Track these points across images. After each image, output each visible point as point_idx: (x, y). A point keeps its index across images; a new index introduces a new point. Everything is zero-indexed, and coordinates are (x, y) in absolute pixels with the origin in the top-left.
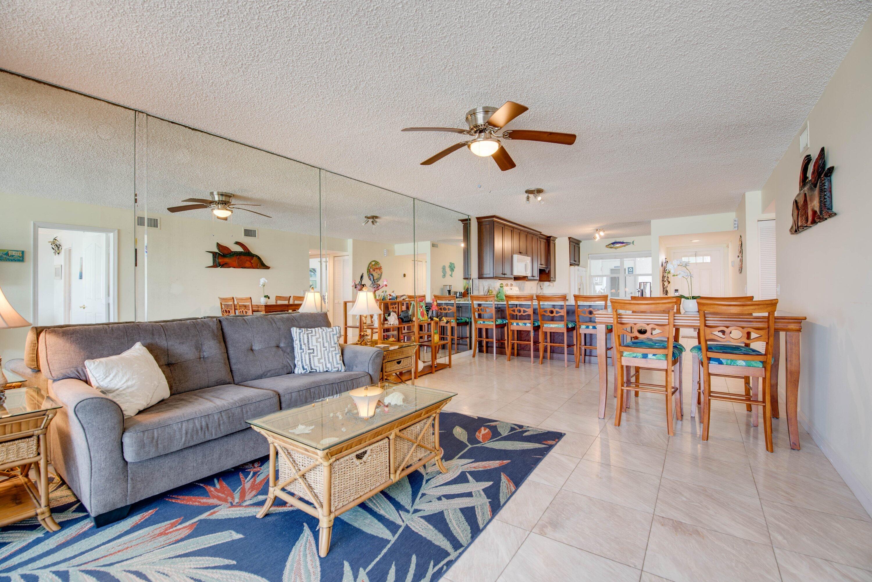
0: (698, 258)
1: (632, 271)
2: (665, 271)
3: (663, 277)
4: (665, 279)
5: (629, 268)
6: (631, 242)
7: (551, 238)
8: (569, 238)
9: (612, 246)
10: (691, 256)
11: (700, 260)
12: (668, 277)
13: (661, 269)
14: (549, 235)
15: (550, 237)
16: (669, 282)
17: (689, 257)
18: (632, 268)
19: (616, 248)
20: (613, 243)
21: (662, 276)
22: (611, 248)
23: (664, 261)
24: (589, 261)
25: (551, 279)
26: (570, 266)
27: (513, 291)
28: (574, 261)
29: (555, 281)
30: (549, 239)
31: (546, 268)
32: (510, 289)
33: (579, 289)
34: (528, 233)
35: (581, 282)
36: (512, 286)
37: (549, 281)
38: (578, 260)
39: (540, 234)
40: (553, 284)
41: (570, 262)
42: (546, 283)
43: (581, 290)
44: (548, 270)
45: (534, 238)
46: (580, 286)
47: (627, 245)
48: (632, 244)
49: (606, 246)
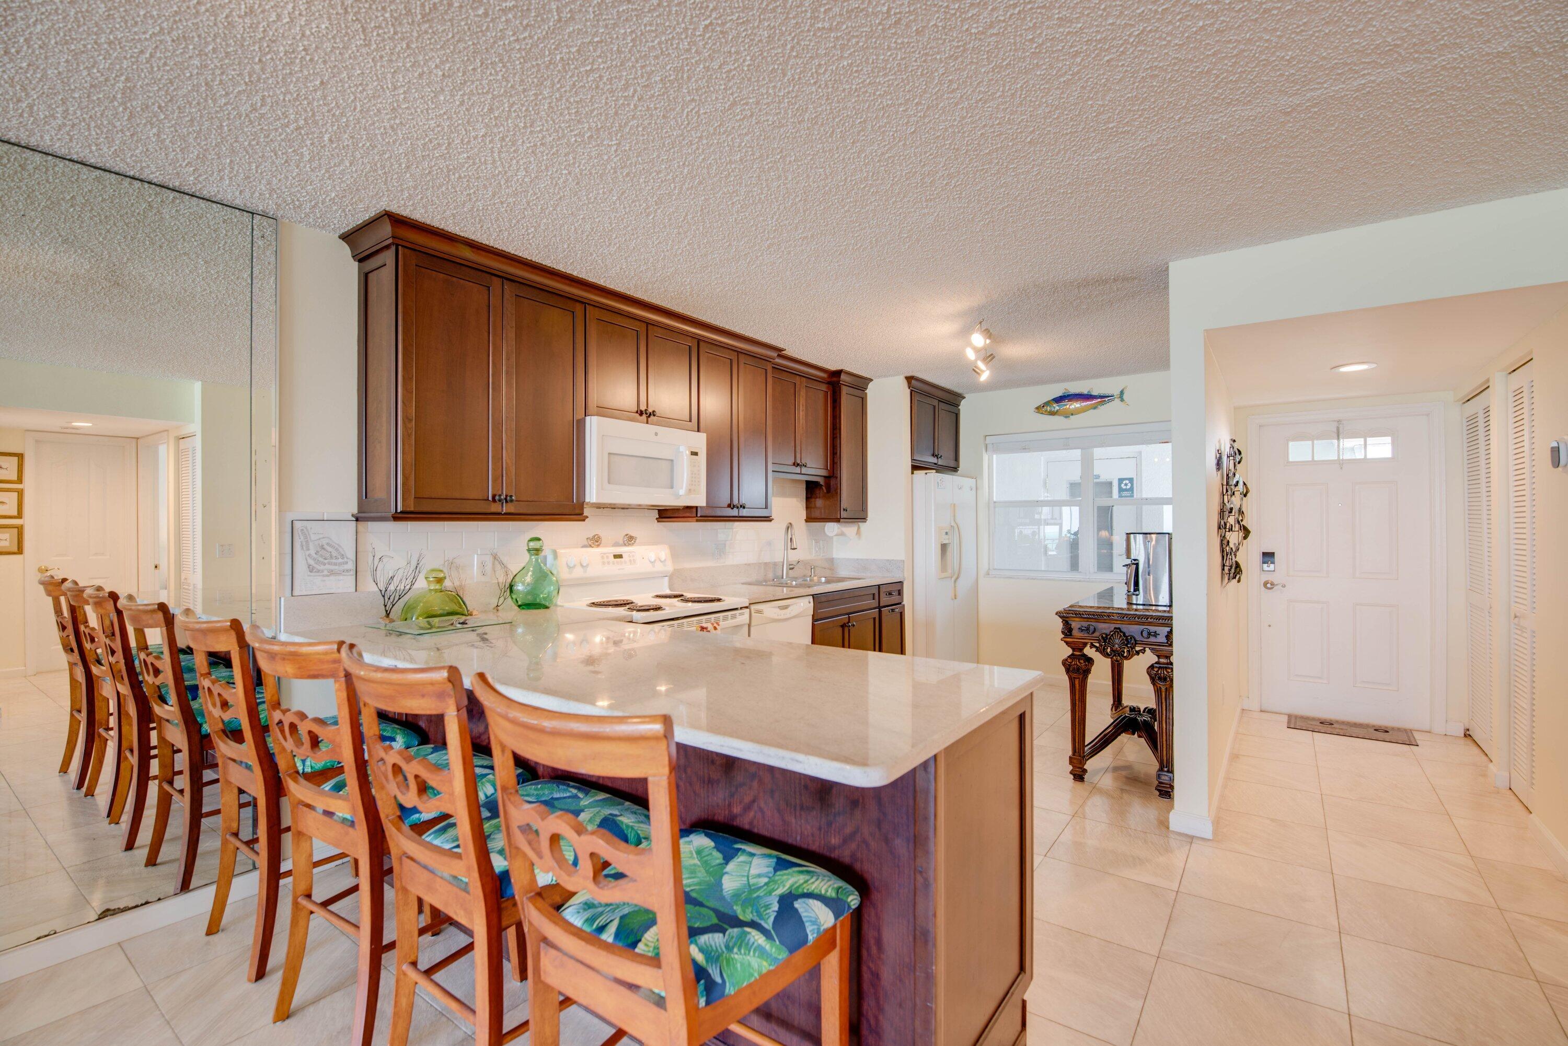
0: (1347, 443)
1: (1132, 489)
2: (1228, 486)
3: (1222, 512)
4: (1231, 520)
5: (1121, 481)
6: (1116, 392)
7: (843, 377)
8: (909, 379)
9: (1056, 407)
10: (1321, 437)
11: (1352, 448)
12: (1241, 512)
13: (1216, 479)
14: (833, 367)
15: (838, 373)
16: (1246, 532)
17: (1312, 438)
18: (1131, 480)
19: (1068, 415)
20: (1059, 400)
21: (1216, 508)
22: (1052, 413)
23: (1226, 450)
24: (986, 457)
25: (844, 514)
26: (912, 473)
27: (633, 562)
28: (933, 455)
29: (864, 519)
30: (835, 379)
31: (825, 477)
32: (607, 557)
33: (944, 547)
34: (701, 344)
35: (953, 524)
36: (629, 545)
37: (837, 520)
38: (952, 455)
39: (780, 356)
40: (859, 528)
41: (912, 460)
42: (831, 528)
43: (953, 551)
44: (833, 482)
45: (742, 365)
46: (947, 537)
47: (1102, 403)
48: (1117, 401)
49: (1037, 408)
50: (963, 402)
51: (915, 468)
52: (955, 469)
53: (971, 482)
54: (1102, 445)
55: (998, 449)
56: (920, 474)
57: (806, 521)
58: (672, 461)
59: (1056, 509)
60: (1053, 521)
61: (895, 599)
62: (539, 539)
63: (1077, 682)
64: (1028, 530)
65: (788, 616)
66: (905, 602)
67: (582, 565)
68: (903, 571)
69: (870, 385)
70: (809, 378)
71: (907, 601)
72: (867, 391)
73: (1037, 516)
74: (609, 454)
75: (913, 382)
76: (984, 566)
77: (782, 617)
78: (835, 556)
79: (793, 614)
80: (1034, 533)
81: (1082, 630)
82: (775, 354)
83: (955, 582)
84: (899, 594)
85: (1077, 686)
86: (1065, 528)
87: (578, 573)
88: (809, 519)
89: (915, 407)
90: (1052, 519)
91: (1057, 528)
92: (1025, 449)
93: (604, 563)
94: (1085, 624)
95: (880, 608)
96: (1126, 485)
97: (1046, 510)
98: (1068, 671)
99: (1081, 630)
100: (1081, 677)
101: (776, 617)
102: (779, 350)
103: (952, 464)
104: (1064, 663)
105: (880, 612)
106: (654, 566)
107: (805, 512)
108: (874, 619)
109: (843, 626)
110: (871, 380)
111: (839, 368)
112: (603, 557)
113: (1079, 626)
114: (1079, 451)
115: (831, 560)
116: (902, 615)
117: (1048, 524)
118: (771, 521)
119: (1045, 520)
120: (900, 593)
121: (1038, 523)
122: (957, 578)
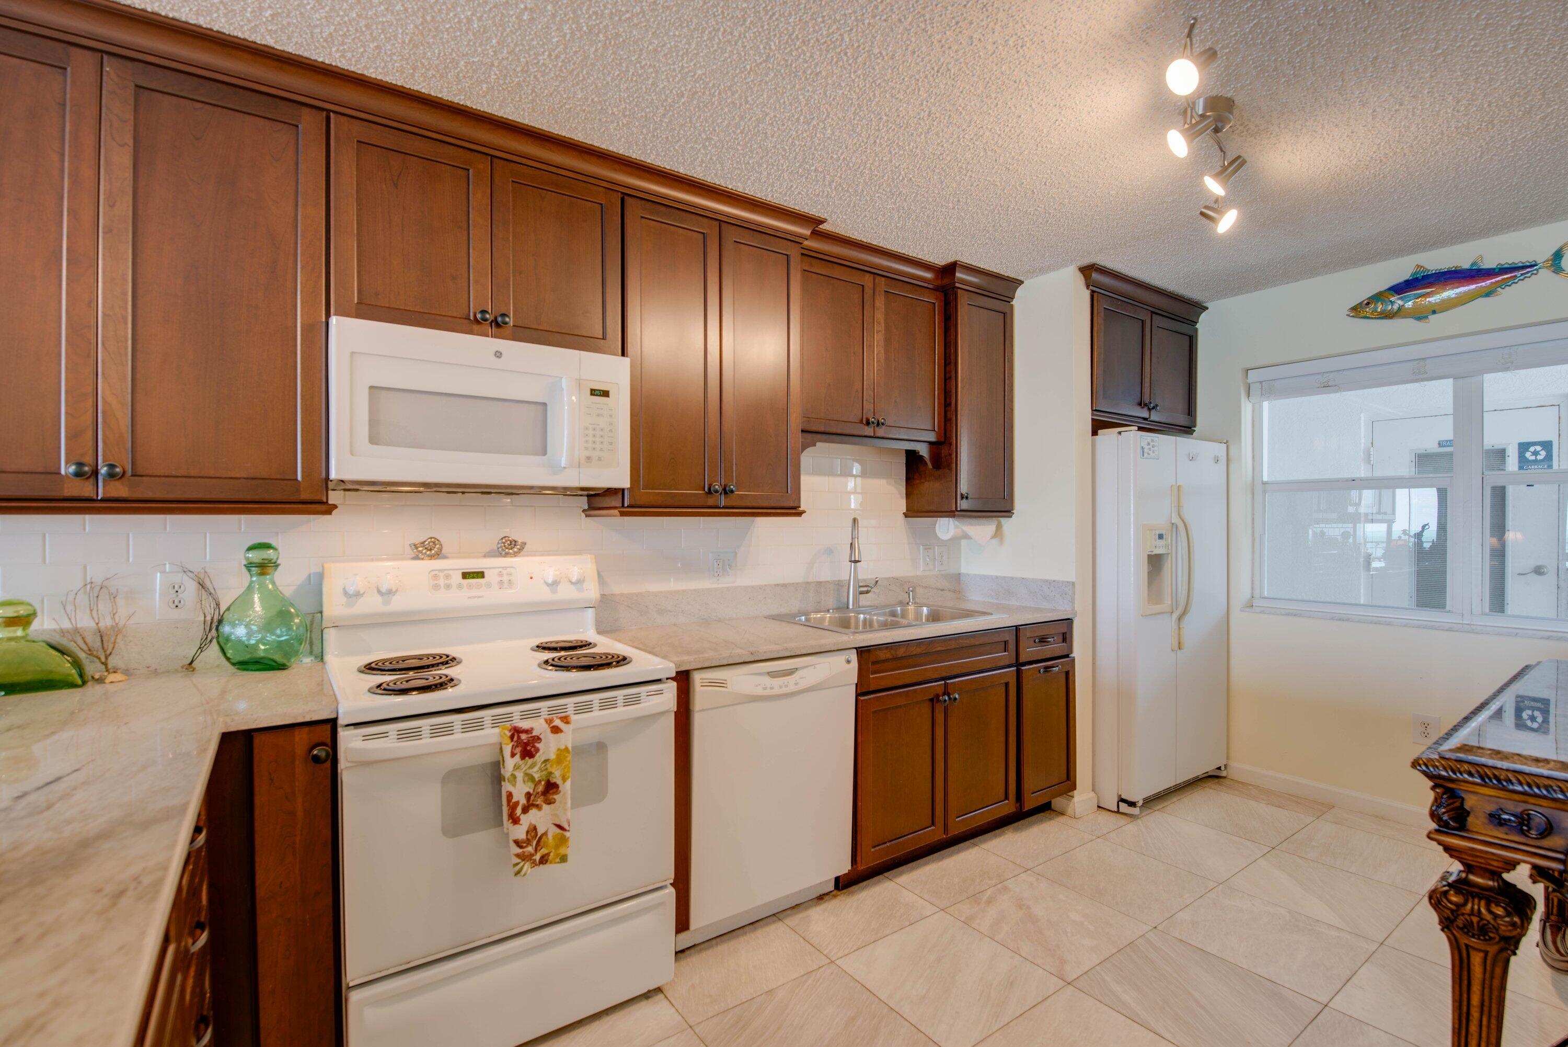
5: (1523, 447)
6: (1543, 257)
7: (961, 275)
8: (1087, 271)
9: (1397, 302)
14: (941, 259)
15: (951, 268)
18: (1547, 446)
19: (1425, 314)
20: (1405, 288)
22: (1388, 315)
24: (1247, 408)
25: (964, 504)
26: (1094, 433)
27: (506, 583)
28: (1141, 404)
29: (1006, 511)
30: (946, 281)
31: (930, 443)
32: (447, 577)
33: (1155, 562)
34: (628, 201)
35: (1175, 520)
36: (507, 555)
37: (952, 513)
38: (1181, 405)
39: (817, 234)
40: (999, 527)
41: (1094, 410)
42: (946, 528)
43: (1173, 571)
44: (944, 451)
45: (729, 246)
46: (1161, 542)
47: (1504, 284)
48: (1545, 275)
49: (1354, 309)
50: (1203, 317)
51: (1098, 426)
52: (1187, 429)
53: (1219, 449)
54: (1506, 366)
55: (1270, 390)
56: (1108, 436)
57: (906, 516)
58: (545, 404)
59: (1386, 493)
60: (1380, 517)
61: (1055, 647)
62: (267, 546)
63: (1476, 959)
64: (1335, 531)
65: (792, 688)
66: (1076, 654)
67: (379, 591)
68: (1072, 601)
69: (1020, 292)
70: (892, 278)
71: (1080, 651)
72: (1014, 302)
73: (1351, 509)
74: (371, 387)
75: (1095, 276)
76: (1242, 590)
77: (777, 691)
78: (963, 571)
79: (804, 684)
80: (1345, 535)
81: (1501, 823)
82: (807, 232)
83: (1180, 619)
84: (1064, 640)
85: (1477, 970)
86: (1397, 528)
87: (371, 604)
88: (911, 512)
89: (1099, 320)
90: (1379, 513)
91: (1383, 527)
92: (1327, 387)
93: (436, 587)
94: (1513, 807)
95: (1019, 664)
96: (1536, 453)
97: (1368, 496)
98: (1447, 924)
99: (1495, 819)
100: (1493, 949)
101: (759, 691)
102: (814, 222)
103: (1182, 420)
104: (1436, 899)
105: (1019, 672)
106: (554, 592)
107: (904, 501)
108: (1007, 684)
109: (934, 700)
110: (1020, 282)
111: (950, 260)
112: (436, 577)
113: (1491, 808)
114: (1450, 381)
115: (958, 577)
116: (1068, 677)
117: (1372, 521)
118: (800, 514)
119: (1366, 515)
120: (1066, 637)
121: (1355, 519)
122: (1184, 613)
